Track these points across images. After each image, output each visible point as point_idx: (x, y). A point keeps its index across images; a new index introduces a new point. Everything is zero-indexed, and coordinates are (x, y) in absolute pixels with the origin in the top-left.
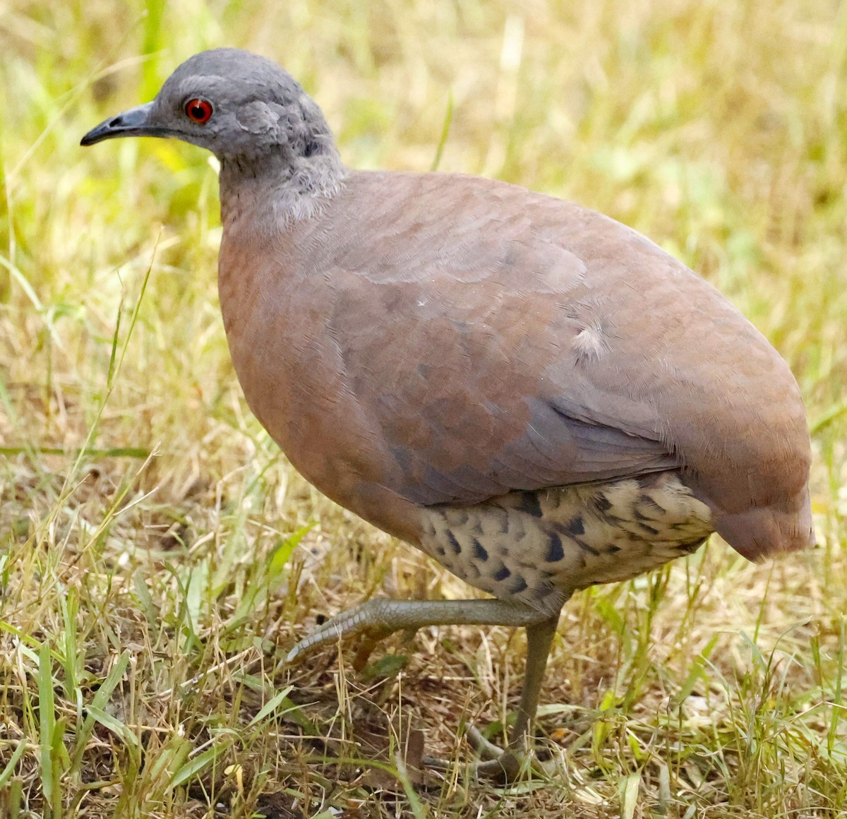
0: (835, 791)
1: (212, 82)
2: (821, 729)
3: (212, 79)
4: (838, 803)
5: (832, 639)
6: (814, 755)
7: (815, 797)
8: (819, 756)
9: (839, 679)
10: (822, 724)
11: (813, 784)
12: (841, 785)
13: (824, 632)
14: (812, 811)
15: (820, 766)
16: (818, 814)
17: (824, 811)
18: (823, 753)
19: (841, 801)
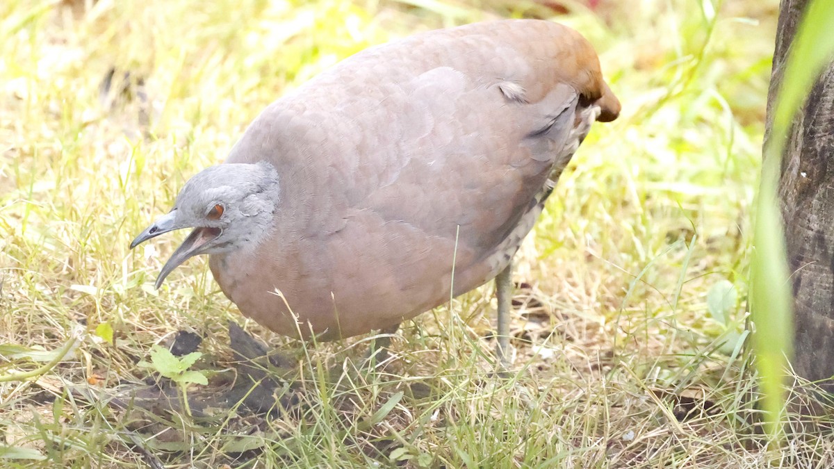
0: (25, 258)
1: (223, 191)
2: (19, 217)
3: (222, 189)
4: (26, 265)
5: (29, 160)
6: (12, 234)
7: (12, 261)
8: (15, 235)
9: (32, 185)
10: (18, 214)
11: (11, 253)
12: (29, 254)
13: (23, 155)
14: (9, 270)
15: (16, 242)
16: (13, 271)
17: (17, 270)
18: (18, 233)
19: (28, 265)
